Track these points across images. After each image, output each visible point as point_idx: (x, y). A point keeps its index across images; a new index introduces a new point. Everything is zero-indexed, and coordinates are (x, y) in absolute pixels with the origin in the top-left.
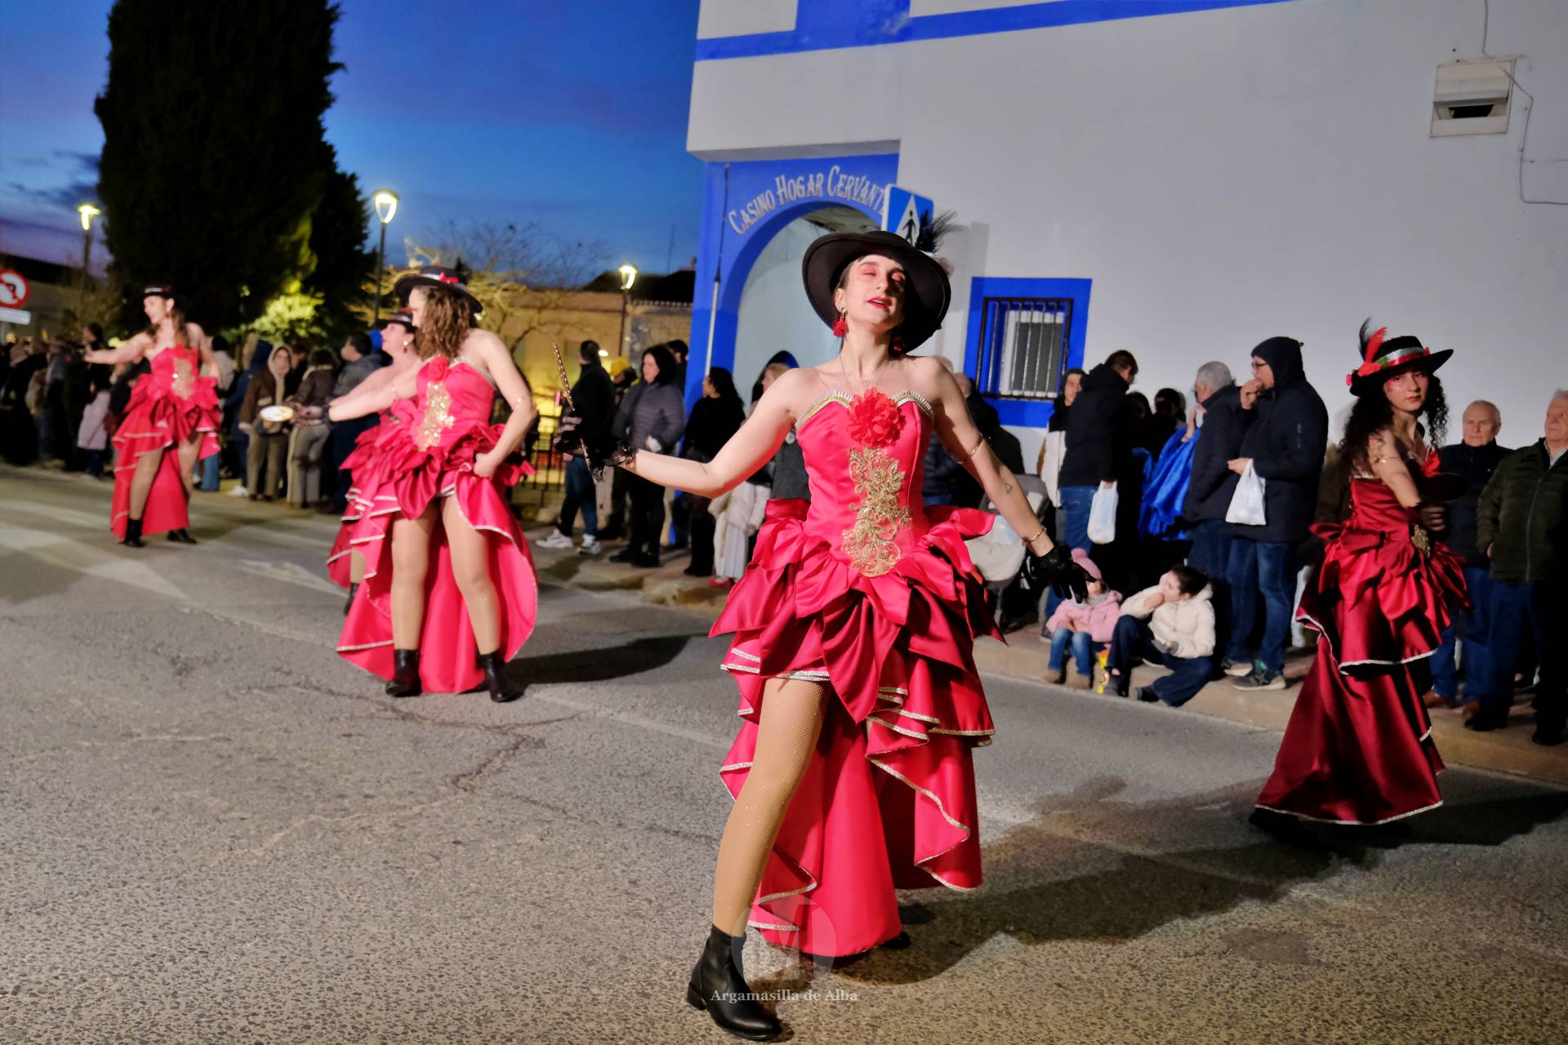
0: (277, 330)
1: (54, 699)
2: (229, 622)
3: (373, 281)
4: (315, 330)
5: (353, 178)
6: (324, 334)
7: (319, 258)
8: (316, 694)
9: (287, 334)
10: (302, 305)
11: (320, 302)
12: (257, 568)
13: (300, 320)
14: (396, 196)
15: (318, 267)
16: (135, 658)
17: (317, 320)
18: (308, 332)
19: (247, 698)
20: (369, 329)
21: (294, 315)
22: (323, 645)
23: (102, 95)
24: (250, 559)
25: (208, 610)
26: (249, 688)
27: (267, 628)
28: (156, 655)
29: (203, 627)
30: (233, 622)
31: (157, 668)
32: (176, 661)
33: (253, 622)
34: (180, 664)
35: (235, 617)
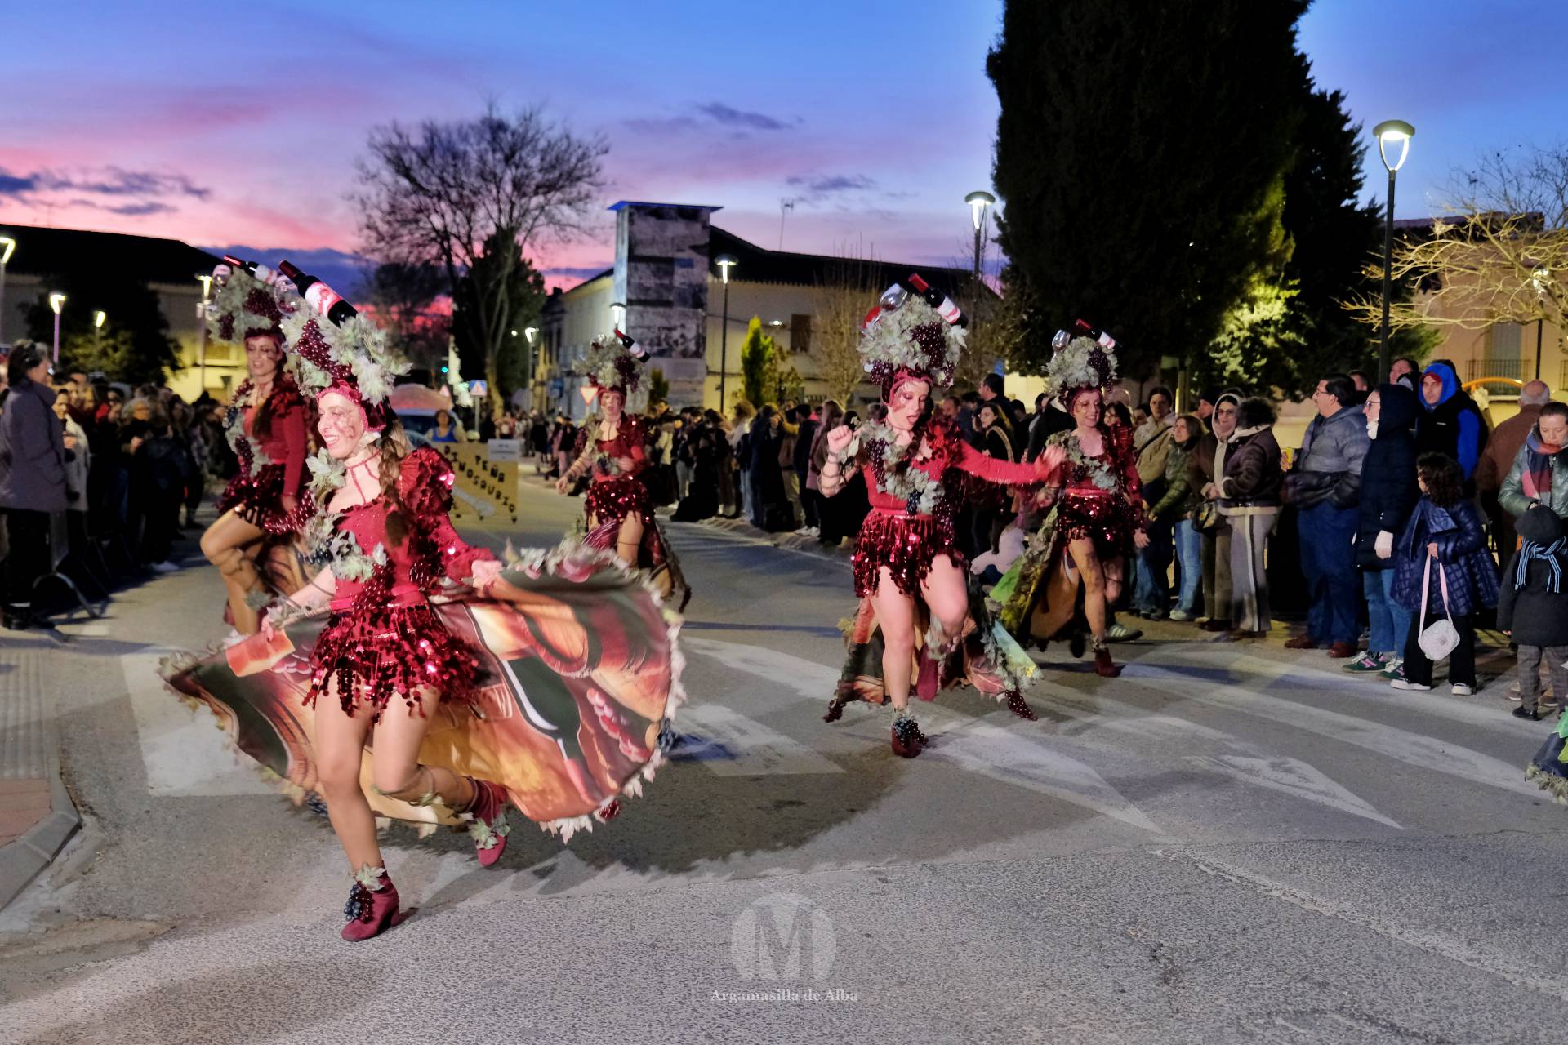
0: (1234, 339)
1: (1003, 1025)
2: (1221, 876)
3: (1379, 263)
4: (1289, 335)
5: (1337, 97)
6: (1302, 341)
7: (1295, 240)
8: (1373, 1030)
9: (1248, 345)
10: (1269, 302)
11: (1294, 293)
12: (1250, 771)
13: (1266, 323)
14: (1410, 130)
15: (1293, 256)
16: (1100, 948)
17: (1291, 321)
18: (1277, 340)
19: (1268, 1034)
20: (1373, 335)
21: (1257, 317)
22: (1366, 928)
23: (995, 49)
24: (1236, 753)
25: (1187, 852)
26: (1269, 1014)
27: (1279, 889)
28: (1128, 941)
29: (1186, 887)
30: (1227, 877)
31: (1133, 969)
32: (1157, 954)
33: (1257, 878)
34: (1163, 961)
35: (1229, 867)
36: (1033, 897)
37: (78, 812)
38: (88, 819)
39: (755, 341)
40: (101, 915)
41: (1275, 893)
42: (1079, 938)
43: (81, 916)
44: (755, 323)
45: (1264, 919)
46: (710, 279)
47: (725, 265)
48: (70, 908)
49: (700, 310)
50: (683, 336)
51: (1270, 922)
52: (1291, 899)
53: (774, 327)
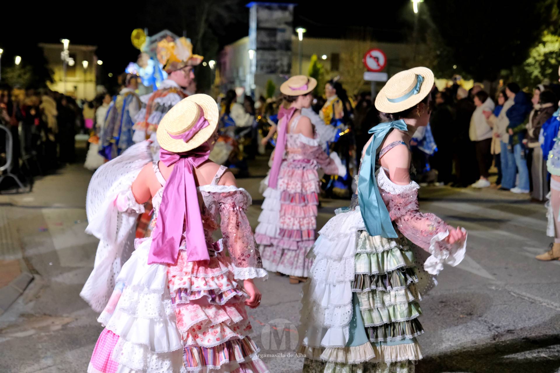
25: (506, 287)
27: (546, 302)
28: (479, 323)
29: (505, 302)
30: (523, 298)
31: (480, 335)
32: (492, 328)
33: (536, 298)
34: (493, 331)
35: (524, 293)
36: (438, 306)
37: (32, 273)
38: (37, 277)
39: (315, 66)
40: (45, 314)
41: (544, 304)
42: (457, 323)
43: (37, 315)
44: (314, 58)
45: (538, 314)
46: (293, 37)
47: (301, 31)
48: (32, 312)
49: (289, 53)
50: (282, 65)
51: (541, 316)
52: (551, 306)
53: (323, 60)
